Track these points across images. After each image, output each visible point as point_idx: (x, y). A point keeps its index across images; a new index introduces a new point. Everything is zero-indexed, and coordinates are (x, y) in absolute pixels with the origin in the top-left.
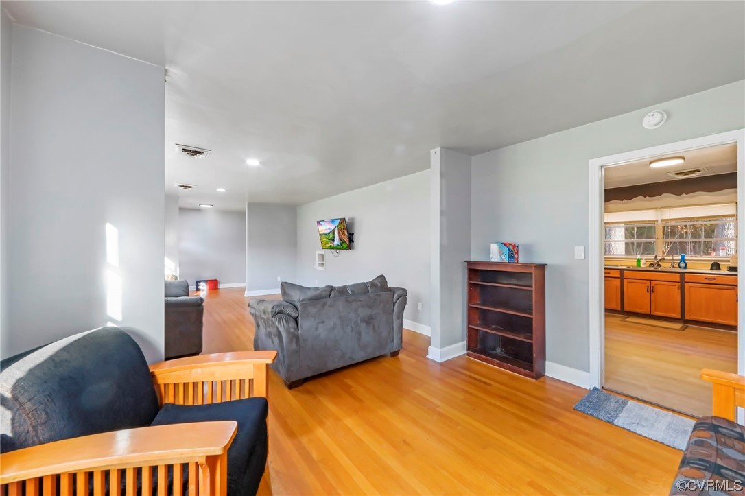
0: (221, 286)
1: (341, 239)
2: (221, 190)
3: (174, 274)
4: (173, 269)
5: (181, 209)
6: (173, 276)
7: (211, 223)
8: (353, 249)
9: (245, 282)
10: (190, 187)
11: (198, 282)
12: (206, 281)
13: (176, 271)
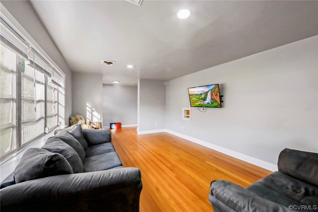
0: (122, 126)
1: (212, 99)
2: (130, 67)
3: (100, 121)
4: (99, 118)
5: (104, 85)
6: (99, 122)
7: (118, 92)
8: (223, 107)
9: (137, 124)
10: (111, 63)
11: (111, 124)
12: (115, 123)
13: (101, 119)
